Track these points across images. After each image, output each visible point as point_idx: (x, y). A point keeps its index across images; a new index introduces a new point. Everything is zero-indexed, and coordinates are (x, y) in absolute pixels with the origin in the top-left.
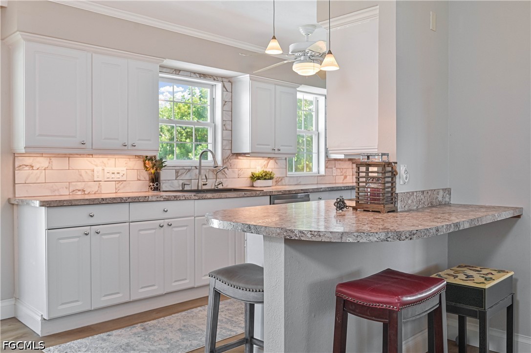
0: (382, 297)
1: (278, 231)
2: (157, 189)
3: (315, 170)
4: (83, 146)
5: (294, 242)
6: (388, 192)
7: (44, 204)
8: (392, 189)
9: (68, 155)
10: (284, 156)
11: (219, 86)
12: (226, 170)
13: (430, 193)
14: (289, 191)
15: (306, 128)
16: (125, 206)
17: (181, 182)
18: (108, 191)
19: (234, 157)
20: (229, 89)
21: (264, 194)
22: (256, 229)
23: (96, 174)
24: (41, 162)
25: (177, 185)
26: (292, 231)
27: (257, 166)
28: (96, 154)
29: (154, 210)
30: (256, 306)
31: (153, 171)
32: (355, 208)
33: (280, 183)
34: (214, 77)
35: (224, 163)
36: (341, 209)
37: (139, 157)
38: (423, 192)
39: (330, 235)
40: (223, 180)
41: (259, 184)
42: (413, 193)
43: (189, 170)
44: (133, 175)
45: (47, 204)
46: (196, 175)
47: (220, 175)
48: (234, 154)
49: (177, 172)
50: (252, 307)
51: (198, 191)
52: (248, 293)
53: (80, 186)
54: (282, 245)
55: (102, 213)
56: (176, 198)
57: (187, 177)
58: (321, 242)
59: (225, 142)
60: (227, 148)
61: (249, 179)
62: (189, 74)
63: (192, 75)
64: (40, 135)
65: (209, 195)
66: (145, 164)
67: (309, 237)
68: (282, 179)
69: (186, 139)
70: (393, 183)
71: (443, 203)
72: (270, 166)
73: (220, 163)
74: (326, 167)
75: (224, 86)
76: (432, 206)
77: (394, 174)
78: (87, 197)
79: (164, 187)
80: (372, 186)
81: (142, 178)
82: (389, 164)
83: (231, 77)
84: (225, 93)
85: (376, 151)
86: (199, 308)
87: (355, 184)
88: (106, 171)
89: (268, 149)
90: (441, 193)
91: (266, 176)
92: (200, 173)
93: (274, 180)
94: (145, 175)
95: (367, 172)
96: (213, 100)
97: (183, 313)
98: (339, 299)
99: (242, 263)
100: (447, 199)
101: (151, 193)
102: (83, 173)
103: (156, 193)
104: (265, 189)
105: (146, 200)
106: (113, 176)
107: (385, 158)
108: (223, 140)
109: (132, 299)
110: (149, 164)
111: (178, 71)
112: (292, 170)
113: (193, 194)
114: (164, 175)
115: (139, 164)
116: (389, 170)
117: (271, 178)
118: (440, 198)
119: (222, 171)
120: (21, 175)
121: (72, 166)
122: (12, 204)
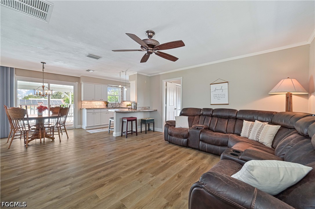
4: (93, 99)
5: (117, 112)
7: (86, 109)
8: (136, 107)
9: (91, 101)
11: (120, 88)
13: (144, 107)
16: (100, 110)
18: (98, 107)
19: (123, 102)
23: (96, 104)
24: (86, 102)
25: (111, 107)
27: (128, 103)
28: (96, 101)
29: (106, 110)
37: (104, 101)
41: (128, 106)
42: (140, 107)
44: (103, 105)
47: (120, 105)
49: (111, 104)
51: (115, 108)
53: (93, 106)
54: (115, 112)
55: (96, 111)
56: (111, 109)
57: (114, 105)
60: (122, 100)
61: (126, 106)
63: (114, 87)
64: (86, 98)
76: (145, 109)
77: (137, 105)
79: (108, 107)
82: (136, 103)
83: (122, 87)
84: (121, 90)
91: (130, 105)
92: (116, 104)
94: (105, 105)
96: (119, 91)
100: (149, 108)
101: (106, 108)
105: (104, 109)
106: (99, 105)
108: (121, 98)
109: (101, 125)
110: (106, 103)
113: (113, 108)
114: (108, 105)
115: (104, 103)
118: (147, 108)
119: (121, 104)
120: (82, 105)
121: (92, 103)
122: (81, 109)
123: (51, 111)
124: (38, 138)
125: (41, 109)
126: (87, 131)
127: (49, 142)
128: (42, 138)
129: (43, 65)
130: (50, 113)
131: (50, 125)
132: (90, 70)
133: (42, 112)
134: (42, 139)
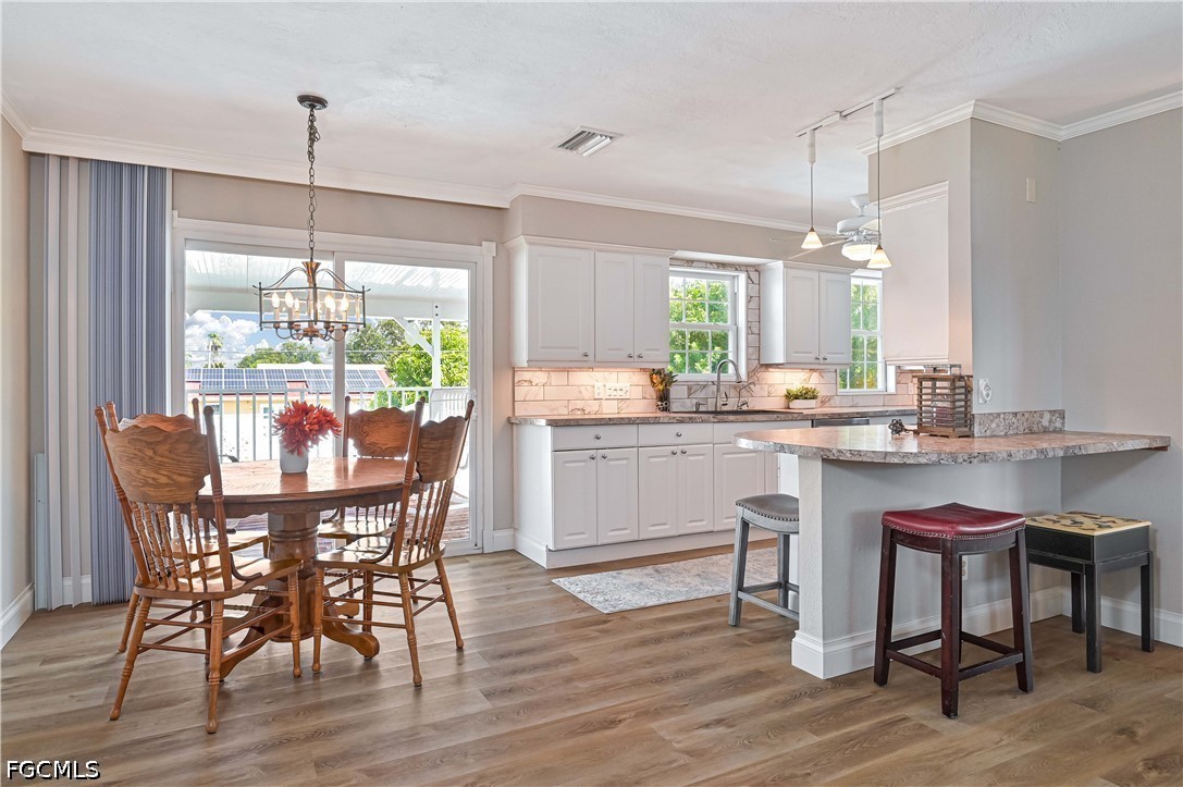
0: (935, 525)
1: (815, 450)
2: (666, 409)
3: (880, 386)
4: (586, 358)
5: (833, 462)
6: (960, 413)
7: (550, 423)
8: (966, 409)
9: (566, 368)
10: (833, 368)
11: (743, 277)
12: (752, 386)
13: (1027, 415)
14: (839, 414)
15: (866, 325)
16: (633, 428)
17: (695, 401)
18: (610, 410)
19: (763, 369)
20: (756, 280)
21: (804, 418)
22: (791, 449)
23: (596, 391)
24: (539, 377)
25: (690, 405)
26: (830, 451)
27: (795, 380)
28: (596, 367)
29: (665, 433)
30: (791, 536)
31: (661, 387)
32: (916, 433)
33: (827, 404)
34: (736, 267)
35: (749, 377)
36: (898, 432)
37: (644, 370)
38: (1015, 414)
39: (873, 455)
40: (750, 400)
41: (797, 405)
42: (999, 415)
43: (705, 386)
44: (637, 392)
45: (554, 423)
46: (713, 393)
47: (744, 392)
48: (762, 365)
49: (689, 389)
50: (786, 538)
51: (716, 413)
52: (781, 522)
53: (580, 404)
54: (820, 463)
55: (610, 435)
56: (691, 420)
57: (702, 395)
58: (861, 462)
59: (751, 350)
60: (754, 357)
61: (784, 398)
62: (704, 265)
63: (708, 265)
64: (543, 347)
65: (731, 417)
66: (651, 379)
67: (848, 457)
68: (830, 398)
69: (691, 342)
70: (967, 401)
71: (1051, 429)
72: (814, 382)
73: (744, 377)
74: (898, 383)
75: (749, 277)
76: (1032, 432)
77: (968, 391)
78: (586, 417)
79: (674, 407)
80: (940, 404)
81: (648, 396)
82: (961, 378)
83: (759, 265)
84: (751, 286)
85: (946, 361)
86: (720, 556)
87: (916, 408)
88: (607, 387)
89: (810, 358)
90: (1047, 416)
91: (807, 395)
92: (718, 390)
93: (819, 400)
94: (652, 393)
95: (934, 388)
96: (735, 296)
97: (701, 559)
98: (885, 527)
99: (774, 493)
100: (1058, 425)
101: (660, 414)
102: (583, 389)
103: (665, 414)
104: (805, 412)
105: (656, 421)
106: (615, 393)
107: (956, 371)
108: (748, 347)
109: (642, 537)
110: (657, 379)
111: (690, 262)
112: (845, 387)
113: (711, 416)
114: (676, 392)
115: (644, 379)
116: (961, 385)
117: (814, 397)
118: (1045, 422)
119: (747, 387)
120: (520, 392)
121: (572, 381)
122: (511, 423)
123: (351, 442)
124: (282, 638)
125: (299, 427)
126: (563, 582)
127: (341, 672)
128: (304, 635)
129: (312, 119)
130: (345, 455)
131: (350, 538)
132: (591, 135)
133: (306, 447)
134: (307, 645)
